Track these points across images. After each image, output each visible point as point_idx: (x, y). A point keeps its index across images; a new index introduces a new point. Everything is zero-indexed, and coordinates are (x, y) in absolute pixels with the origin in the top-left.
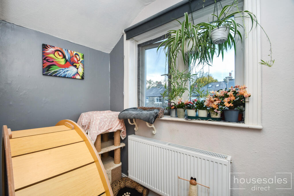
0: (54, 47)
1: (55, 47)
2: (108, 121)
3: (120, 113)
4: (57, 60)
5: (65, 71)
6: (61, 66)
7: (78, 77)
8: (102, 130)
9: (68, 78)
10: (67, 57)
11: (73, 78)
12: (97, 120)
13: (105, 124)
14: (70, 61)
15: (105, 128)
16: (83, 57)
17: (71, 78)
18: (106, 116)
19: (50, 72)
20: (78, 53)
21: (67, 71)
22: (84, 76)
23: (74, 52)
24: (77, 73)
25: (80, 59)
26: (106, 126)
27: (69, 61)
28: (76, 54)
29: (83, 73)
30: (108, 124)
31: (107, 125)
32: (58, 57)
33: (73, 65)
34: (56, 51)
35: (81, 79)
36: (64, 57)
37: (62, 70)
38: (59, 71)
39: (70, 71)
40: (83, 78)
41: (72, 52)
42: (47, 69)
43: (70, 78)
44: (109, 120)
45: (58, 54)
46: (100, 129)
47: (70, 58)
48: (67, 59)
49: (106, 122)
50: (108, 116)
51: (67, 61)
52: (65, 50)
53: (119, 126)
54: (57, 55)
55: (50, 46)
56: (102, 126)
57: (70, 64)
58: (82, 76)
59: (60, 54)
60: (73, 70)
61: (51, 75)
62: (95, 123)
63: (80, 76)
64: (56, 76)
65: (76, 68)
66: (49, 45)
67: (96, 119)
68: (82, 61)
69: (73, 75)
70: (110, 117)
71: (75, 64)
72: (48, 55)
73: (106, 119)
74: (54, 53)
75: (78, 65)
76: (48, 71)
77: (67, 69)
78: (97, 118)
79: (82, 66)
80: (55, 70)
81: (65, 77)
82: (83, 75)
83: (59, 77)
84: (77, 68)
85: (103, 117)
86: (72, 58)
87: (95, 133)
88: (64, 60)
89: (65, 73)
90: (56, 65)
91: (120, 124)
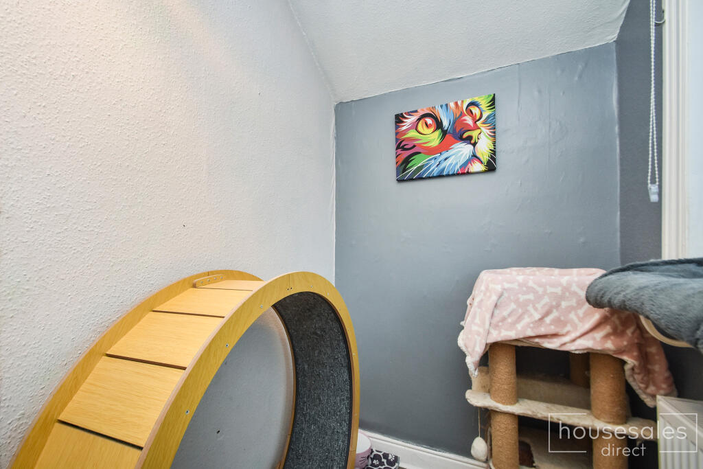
0: (416, 111)
1: (419, 110)
2: (539, 306)
3: (605, 275)
4: (423, 139)
5: (439, 160)
6: (431, 151)
7: (477, 167)
8: (506, 330)
9: (448, 176)
10: (446, 124)
11: (463, 174)
12: (488, 294)
13: (523, 314)
14: (454, 130)
15: (519, 326)
16: (493, 104)
17: (458, 174)
18: (531, 284)
19: (409, 172)
20: (476, 99)
21: (446, 159)
22: (494, 160)
23: (465, 101)
24: (475, 156)
25: (483, 113)
26: (526, 320)
27: (451, 132)
28: (472, 104)
29: (494, 152)
30: (537, 316)
31: (531, 315)
32: (426, 131)
33: (461, 139)
34: (419, 120)
35: (485, 172)
36: (439, 125)
37: (433, 161)
38: (427, 164)
39: (454, 157)
40: (491, 167)
41: (459, 103)
42: (403, 166)
43: (453, 175)
44: (546, 300)
45: (424, 124)
46: (500, 324)
47: (454, 123)
48: (446, 129)
49: (530, 308)
50: (540, 285)
51: (444, 133)
52: (441, 106)
53: (599, 335)
54: (423, 127)
55: (409, 114)
56: (509, 315)
57: (453, 139)
58: (489, 162)
59: (429, 121)
60: (461, 153)
61: (411, 179)
62: (482, 300)
63: (481, 162)
64: (420, 178)
65: (470, 143)
66: (405, 113)
67: (487, 289)
68: (488, 117)
69: (461, 167)
70: (550, 290)
71: (466, 135)
72: (405, 134)
73: (531, 297)
74: (415, 126)
75: (474, 134)
76: (405, 170)
77: (445, 155)
78: (491, 286)
79: (488, 131)
80: (419, 165)
81: (440, 176)
82: (492, 157)
83: (429, 178)
84: (473, 141)
85: (515, 286)
86: (458, 120)
87: (479, 334)
88: (438, 132)
89: (441, 167)
90: (420, 153)
91: (607, 329)
